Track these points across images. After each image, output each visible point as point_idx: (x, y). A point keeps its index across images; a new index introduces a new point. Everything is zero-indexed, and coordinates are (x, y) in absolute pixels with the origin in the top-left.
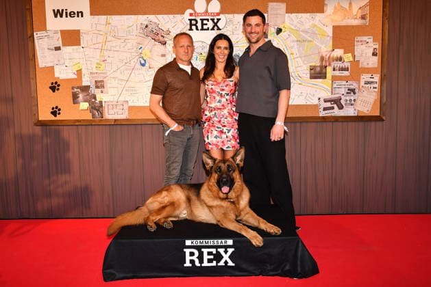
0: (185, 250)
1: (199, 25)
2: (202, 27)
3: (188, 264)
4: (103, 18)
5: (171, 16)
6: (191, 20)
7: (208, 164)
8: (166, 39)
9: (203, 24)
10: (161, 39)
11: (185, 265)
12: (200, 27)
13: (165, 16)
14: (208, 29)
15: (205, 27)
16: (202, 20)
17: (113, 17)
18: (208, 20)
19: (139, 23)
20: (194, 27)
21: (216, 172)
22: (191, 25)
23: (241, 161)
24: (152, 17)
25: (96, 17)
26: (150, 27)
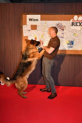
5: (66, 21)
8: (64, 29)
22: (72, 24)
25: (42, 21)
26: (59, 24)
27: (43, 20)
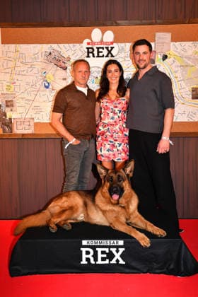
0: (82, 249)
1: (95, 53)
2: (98, 54)
3: (84, 262)
4: (12, 47)
5: (71, 45)
6: (88, 48)
7: (102, 174)
8: (67, 65)
9: (98, 52)
10: (63, 65)
11: (82, 263)
12: (96, 55)
13: (66, 45)
14: (103, 56)
15: (101, 54)
16: (98, 48)
17: (21, 45)
18: (103, 48)
19: (43, 50)
20: (91, 55)
21: (108, 181)
22: (88, 53)
23: (130, 172)
24: (55, 46)
25: (7, 45)
26: (53, 54)
27: (8, 43)
